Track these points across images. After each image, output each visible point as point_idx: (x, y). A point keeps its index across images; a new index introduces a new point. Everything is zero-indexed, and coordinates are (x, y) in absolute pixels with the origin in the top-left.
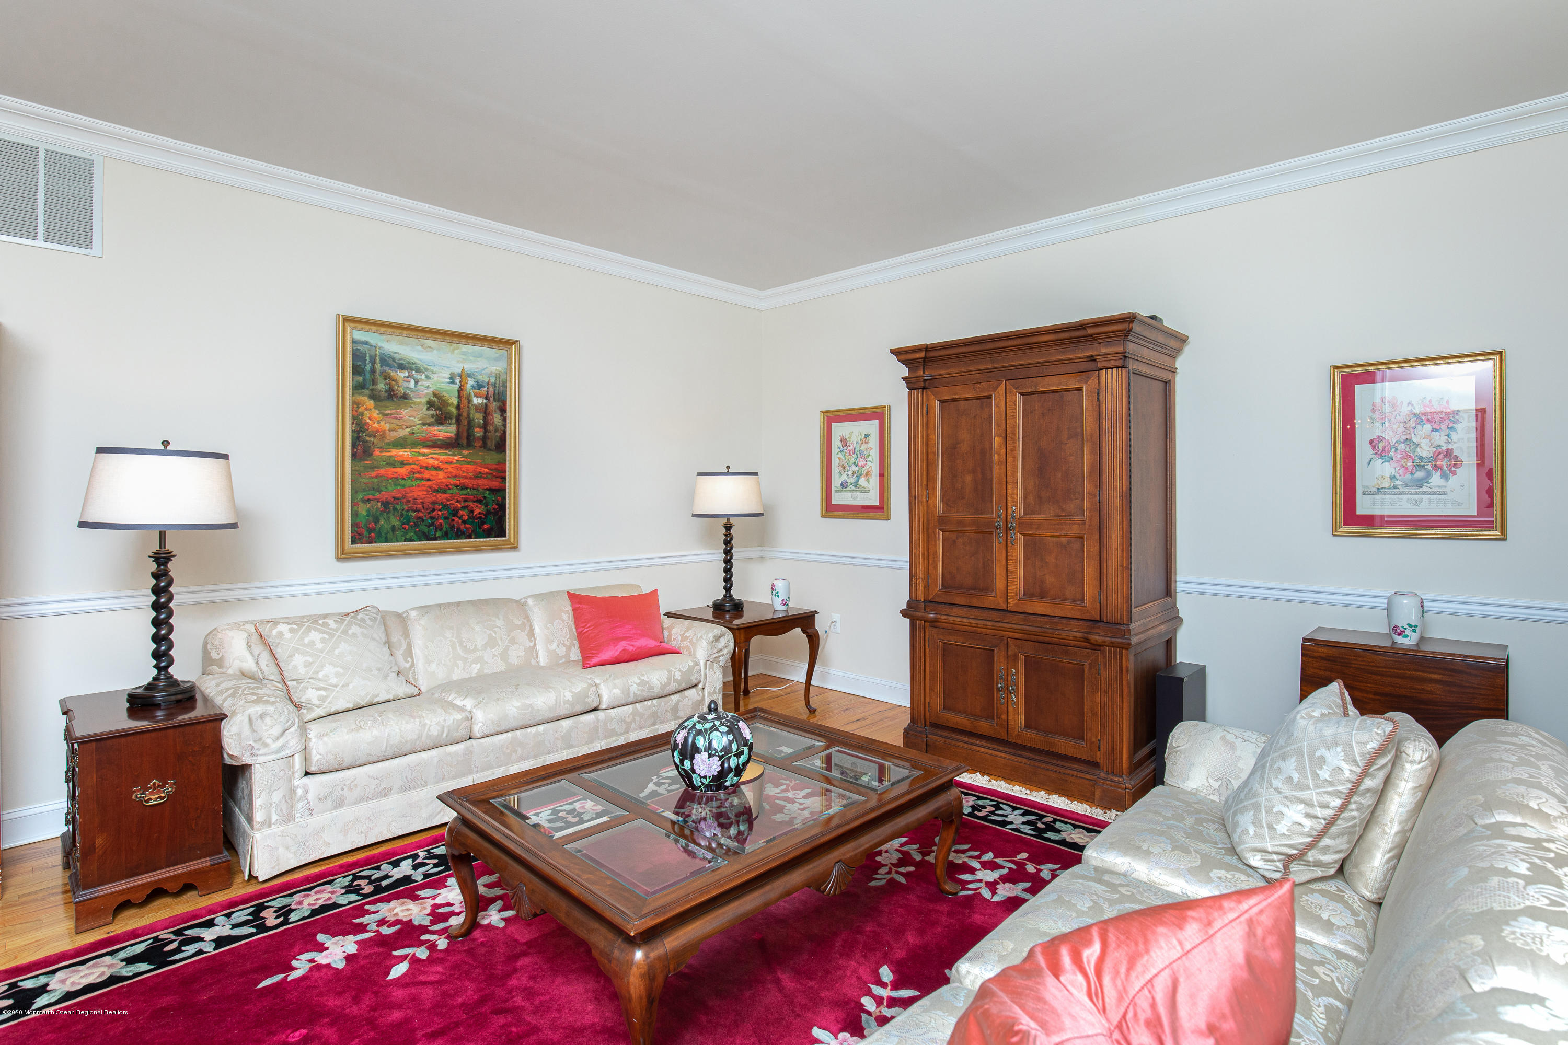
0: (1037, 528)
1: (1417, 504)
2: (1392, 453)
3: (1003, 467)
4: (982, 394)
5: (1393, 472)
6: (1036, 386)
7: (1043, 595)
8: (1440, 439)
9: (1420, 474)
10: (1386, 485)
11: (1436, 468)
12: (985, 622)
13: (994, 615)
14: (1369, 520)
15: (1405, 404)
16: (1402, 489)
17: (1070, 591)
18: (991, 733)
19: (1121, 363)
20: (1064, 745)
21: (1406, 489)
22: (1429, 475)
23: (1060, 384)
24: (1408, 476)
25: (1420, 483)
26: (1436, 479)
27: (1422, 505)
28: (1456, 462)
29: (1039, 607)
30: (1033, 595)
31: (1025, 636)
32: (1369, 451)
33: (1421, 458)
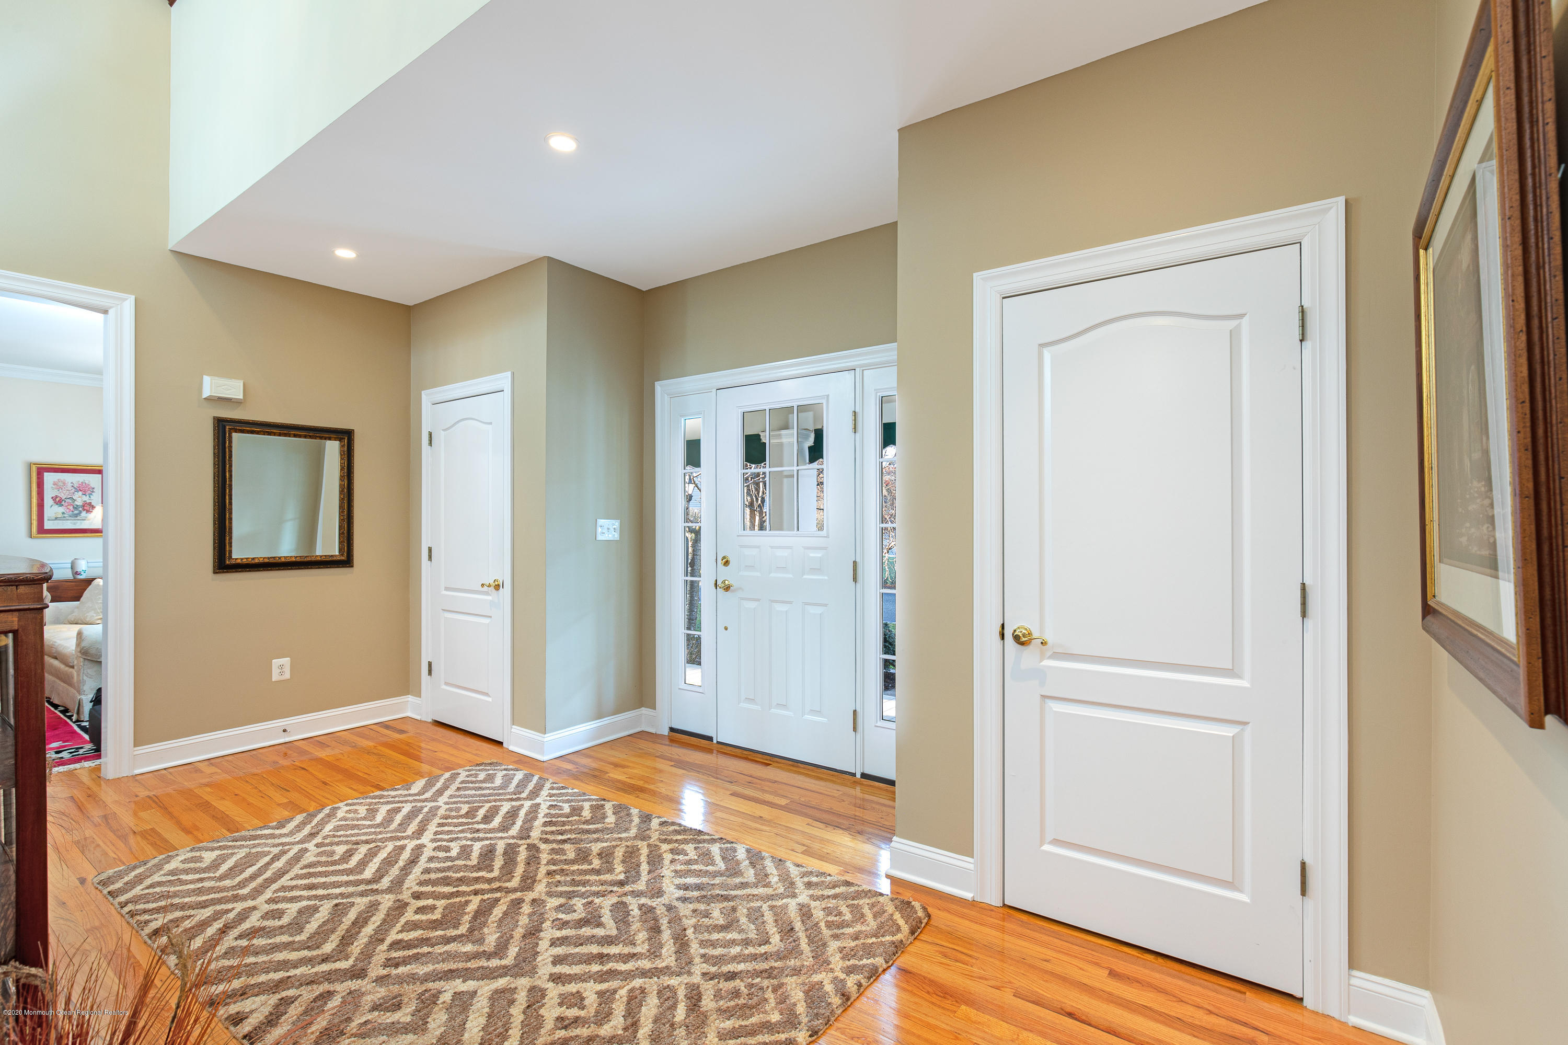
2: (63, 503)
5: (63, 511)
8: (86, 498)
9: (76, 512)
10: (59, 516)
11: (84, 510)
14: (50, 531)
15: (70, 483)
16: (68, 518)
21: (70, 518)
22: (80, 512)
24: (71, 513)
25: (76, 515)
26: (84, 514)
32: (52, 502)
33: (77, 506)
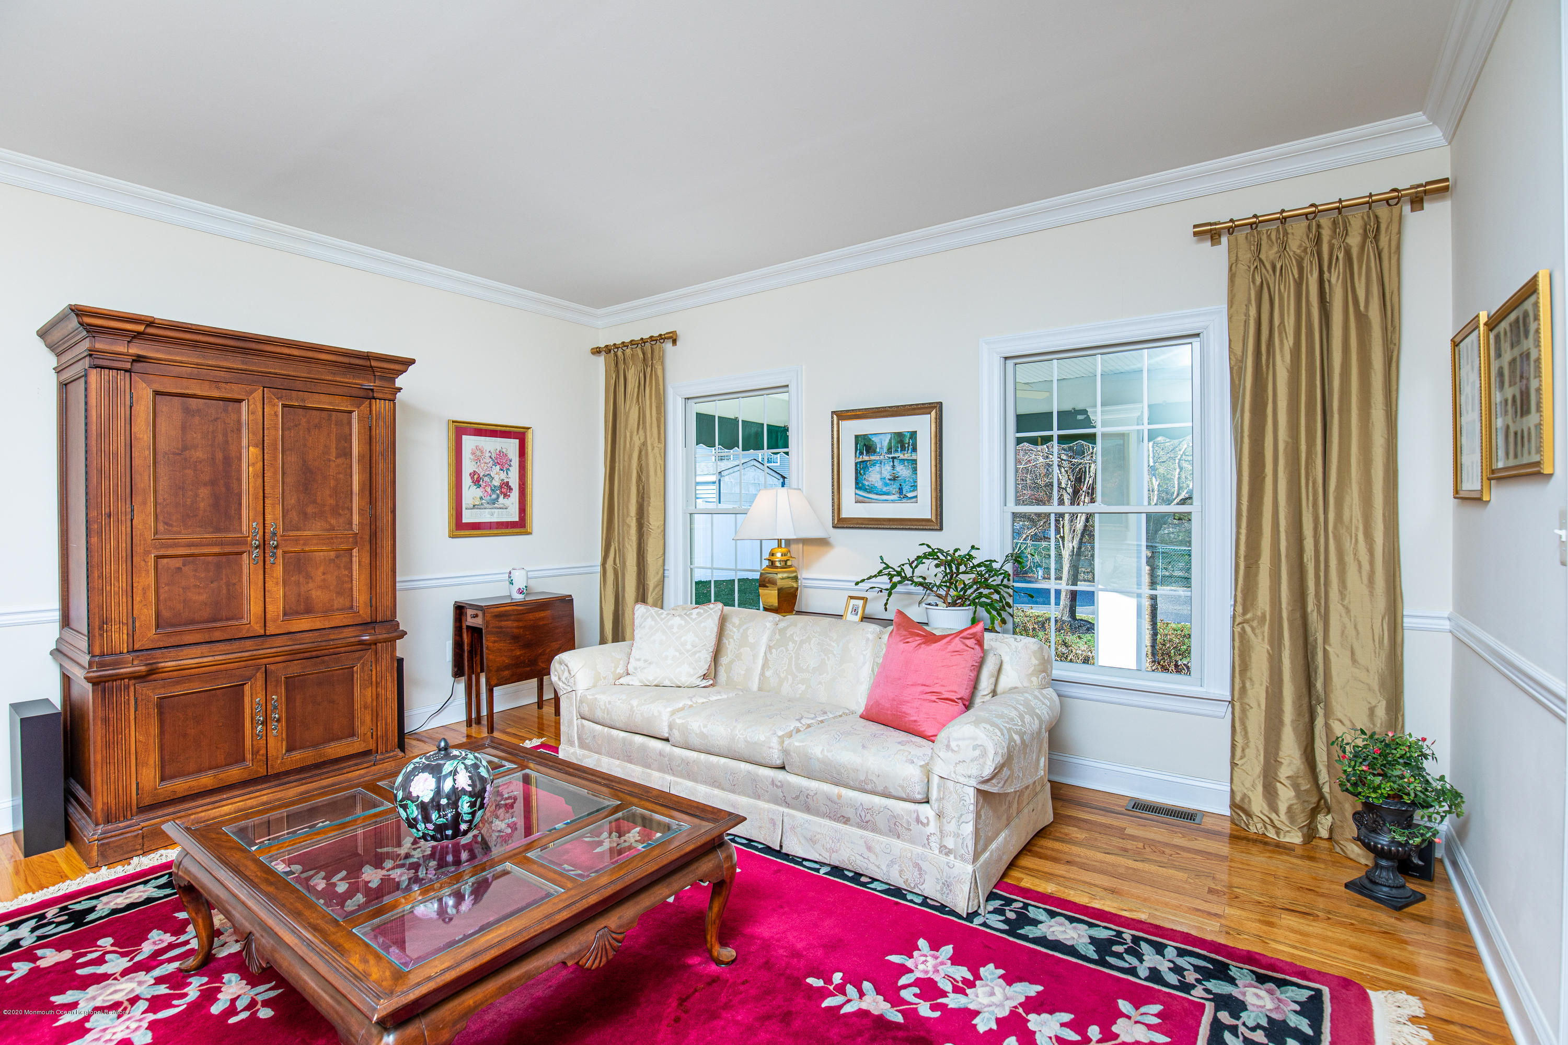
0: (304, 544)
1: (492, 514)
3: (260, 480)
4: (229, 396)
5: (481, 495)
6: (303, 400)
7: (309, 610)
9: (494, 496)
10: (477, 503)
11: (501, 492)
12: (239, 655)
13: (248, 643)
14: (476, 527)
16: (485, 506)
17: (339, 602)
18: (245, 776)
19: (389, 397)
20: (336, 749)
21: (488, 506)
22: (498, 497)
23: (330, 404)
24: (489, 497)
25: (494, 502)
26: (501, 499)
27: (495, 515)
28: (511, 489)
29: (303, 624)
30: (297, 613)
31: (289, 657)
32: (469, 481)
33: (494, 486)
